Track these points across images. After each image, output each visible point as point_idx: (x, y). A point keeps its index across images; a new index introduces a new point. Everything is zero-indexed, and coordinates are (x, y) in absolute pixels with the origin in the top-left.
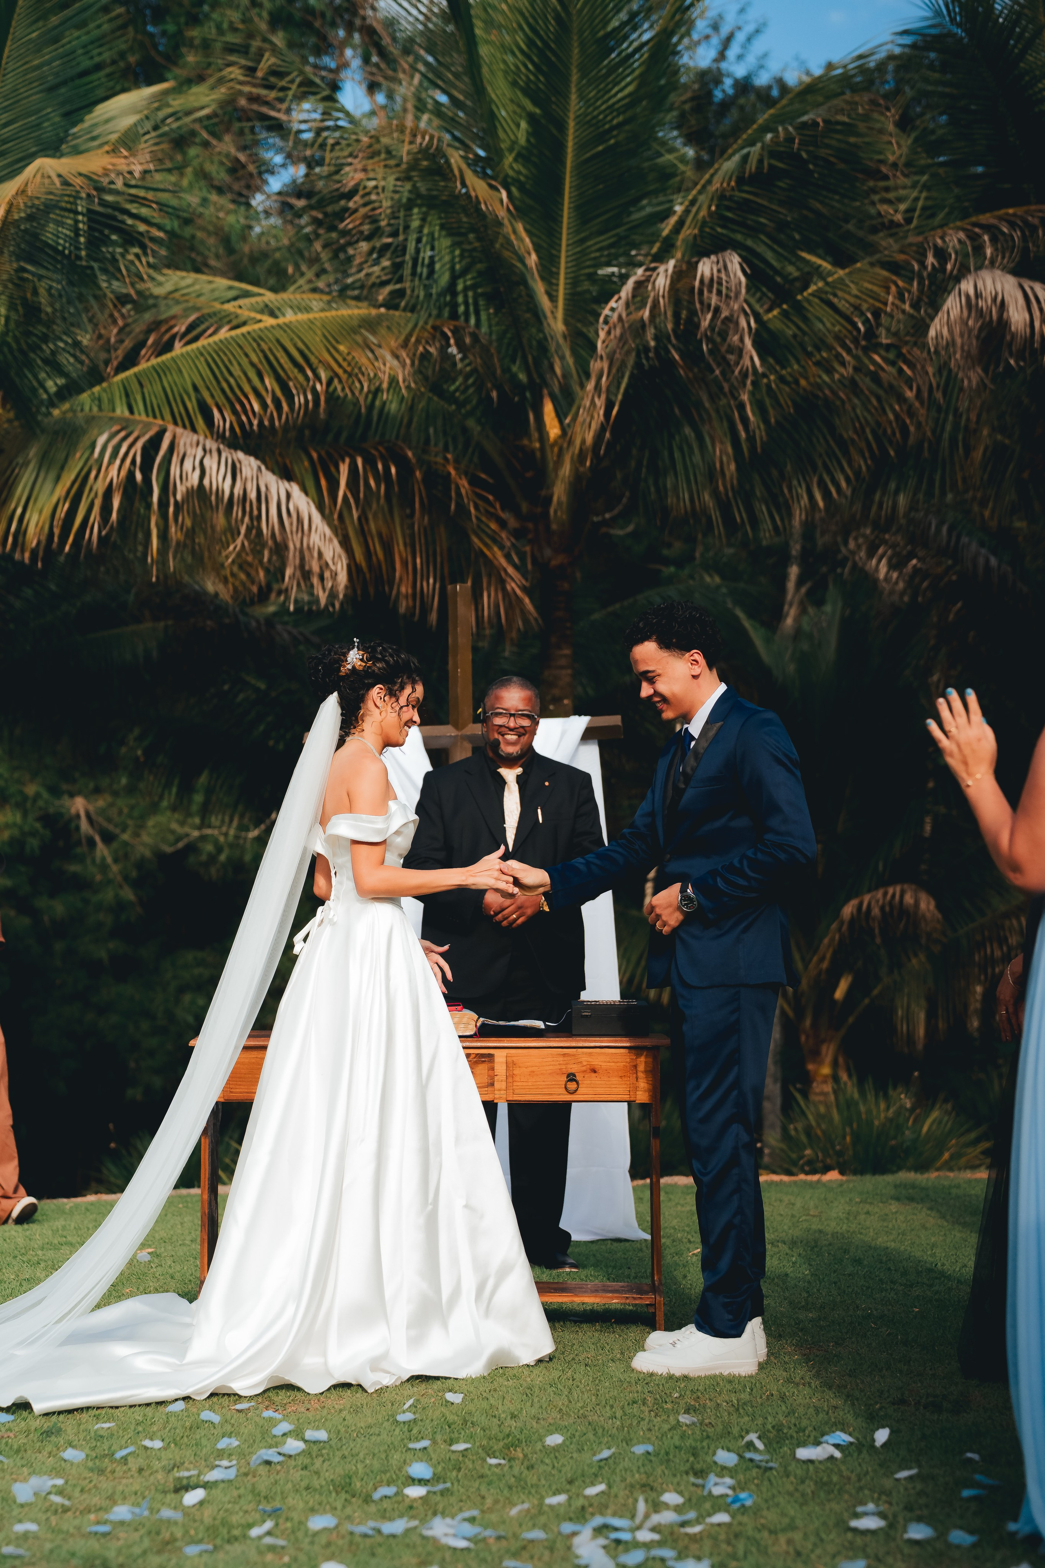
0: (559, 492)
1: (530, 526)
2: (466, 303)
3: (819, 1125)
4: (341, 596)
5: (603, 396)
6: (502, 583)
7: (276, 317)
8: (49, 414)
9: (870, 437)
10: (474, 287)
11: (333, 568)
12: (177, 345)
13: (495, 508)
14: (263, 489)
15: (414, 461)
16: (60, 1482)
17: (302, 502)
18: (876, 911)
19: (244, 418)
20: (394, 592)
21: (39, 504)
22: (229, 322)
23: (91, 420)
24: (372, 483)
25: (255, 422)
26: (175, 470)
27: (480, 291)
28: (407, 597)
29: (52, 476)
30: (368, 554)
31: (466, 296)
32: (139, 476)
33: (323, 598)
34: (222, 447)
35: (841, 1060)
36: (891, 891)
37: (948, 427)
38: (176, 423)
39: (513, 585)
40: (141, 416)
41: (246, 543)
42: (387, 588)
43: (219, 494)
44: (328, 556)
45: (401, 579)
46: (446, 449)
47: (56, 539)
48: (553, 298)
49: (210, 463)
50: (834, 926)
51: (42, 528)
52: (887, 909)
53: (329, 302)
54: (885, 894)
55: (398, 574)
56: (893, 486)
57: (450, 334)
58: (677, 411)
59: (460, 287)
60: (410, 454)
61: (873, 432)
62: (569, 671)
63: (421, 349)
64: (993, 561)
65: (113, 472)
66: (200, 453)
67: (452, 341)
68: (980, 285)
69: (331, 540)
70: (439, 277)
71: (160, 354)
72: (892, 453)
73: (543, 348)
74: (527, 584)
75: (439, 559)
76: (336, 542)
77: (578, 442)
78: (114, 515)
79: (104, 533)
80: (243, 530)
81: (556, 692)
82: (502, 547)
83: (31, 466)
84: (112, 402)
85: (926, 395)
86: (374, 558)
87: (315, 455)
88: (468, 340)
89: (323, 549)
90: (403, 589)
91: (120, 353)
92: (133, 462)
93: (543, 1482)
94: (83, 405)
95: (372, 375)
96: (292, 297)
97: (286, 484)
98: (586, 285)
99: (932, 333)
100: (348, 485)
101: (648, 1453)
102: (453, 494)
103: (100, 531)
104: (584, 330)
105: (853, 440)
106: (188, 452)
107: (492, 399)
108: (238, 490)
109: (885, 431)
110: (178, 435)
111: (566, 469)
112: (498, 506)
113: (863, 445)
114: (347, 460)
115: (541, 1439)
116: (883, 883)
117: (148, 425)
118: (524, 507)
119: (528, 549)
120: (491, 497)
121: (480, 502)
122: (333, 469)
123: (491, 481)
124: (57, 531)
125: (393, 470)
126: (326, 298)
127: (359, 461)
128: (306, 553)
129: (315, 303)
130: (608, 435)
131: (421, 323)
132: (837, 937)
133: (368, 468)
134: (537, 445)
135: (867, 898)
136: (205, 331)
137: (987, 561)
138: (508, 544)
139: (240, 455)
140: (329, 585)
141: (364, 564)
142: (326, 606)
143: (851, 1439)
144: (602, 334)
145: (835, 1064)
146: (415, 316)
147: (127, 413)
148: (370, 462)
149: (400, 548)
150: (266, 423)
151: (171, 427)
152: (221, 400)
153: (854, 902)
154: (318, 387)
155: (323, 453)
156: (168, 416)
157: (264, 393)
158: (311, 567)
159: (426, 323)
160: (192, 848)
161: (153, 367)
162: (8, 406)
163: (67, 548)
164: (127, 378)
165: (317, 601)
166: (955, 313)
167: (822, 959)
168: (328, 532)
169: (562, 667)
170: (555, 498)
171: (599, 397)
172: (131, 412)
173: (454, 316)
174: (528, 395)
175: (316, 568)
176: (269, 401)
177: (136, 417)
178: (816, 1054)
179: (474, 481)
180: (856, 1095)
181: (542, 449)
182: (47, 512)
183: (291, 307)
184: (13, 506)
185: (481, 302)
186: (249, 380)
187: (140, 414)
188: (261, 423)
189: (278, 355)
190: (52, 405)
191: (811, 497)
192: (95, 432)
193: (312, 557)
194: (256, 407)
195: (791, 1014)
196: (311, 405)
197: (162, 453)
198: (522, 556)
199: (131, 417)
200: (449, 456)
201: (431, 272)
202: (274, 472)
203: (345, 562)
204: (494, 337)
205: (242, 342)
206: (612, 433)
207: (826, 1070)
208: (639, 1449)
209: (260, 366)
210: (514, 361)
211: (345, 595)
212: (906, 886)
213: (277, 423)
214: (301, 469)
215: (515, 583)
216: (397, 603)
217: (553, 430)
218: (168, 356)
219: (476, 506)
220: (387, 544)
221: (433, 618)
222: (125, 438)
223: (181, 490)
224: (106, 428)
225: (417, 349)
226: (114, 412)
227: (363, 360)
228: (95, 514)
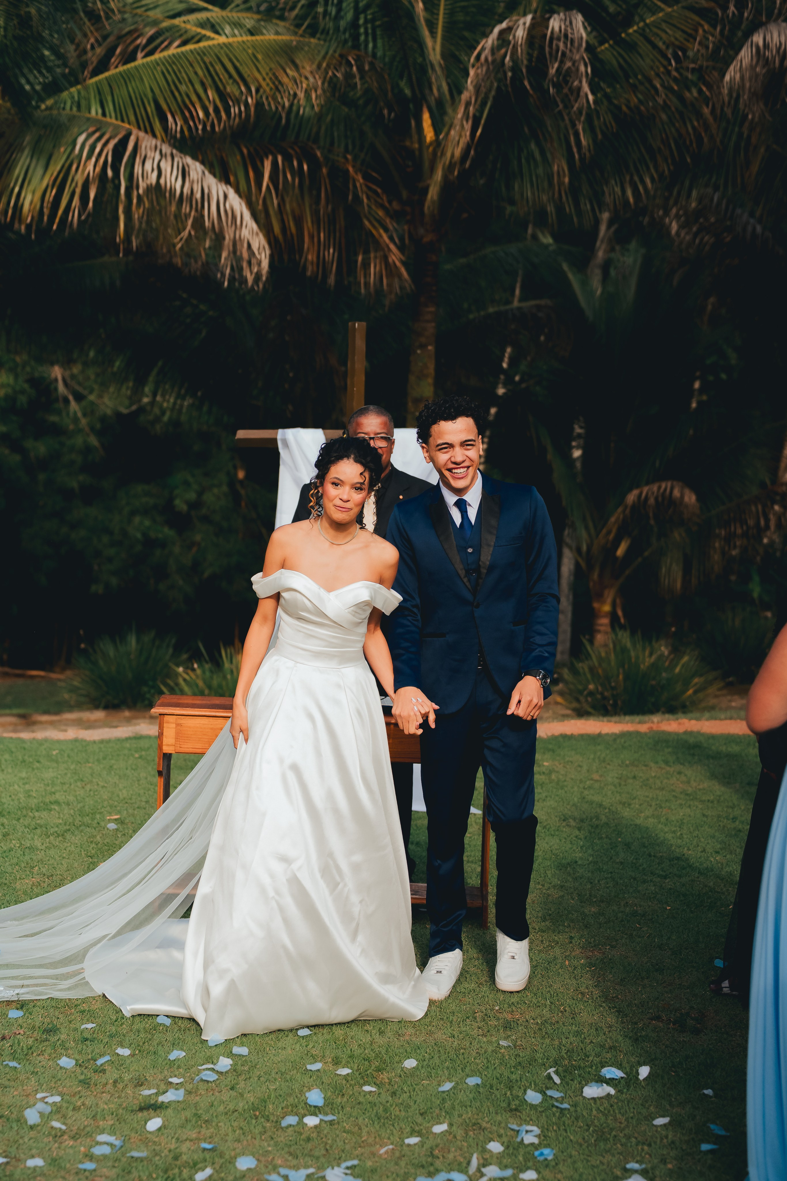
0: (433, 193)
1: (408, 209)
2: (366, 33)
3: (601, 666)
4: (264, 278)
5: (470, 122)
6: (385, 258)
7: (217, 33)
8: (38, 107)
9: (673, 145)
10: (373, 20)
11: (258, 257)
12: (140, 55)
13: (382, 199)
14: (206, 191)
15: (321, 159)
16: (57, 1099)
17: (236, 202)
18: (652, 501)
19: (191, 123)
20: (303, 260)
21: (31, 187)
22: (181, 36)
23: (72, 119)
24: (289, 176)
25: (200, 127)
26: (138, 169)
27: (378, 23)
28: (312, 263)
29: (42, 162)
30: (284, 229)
31: (366, 29)
32: (110, 173)
33: (250, 279)
34: (174, 151)
35: (618, 601)
36: (663, 485)
37: (734, 138)
38: (139, 128)
39: (394, 258)
40: (112, 120)
41: (193, 233)
42: (297, 257)
43: (172, 192)
44: (255, 247)
45: (308, 249)
46: (347, 151)
47: (46, 218)
48: (433, 34)
49: (166, 166)
50: (620, 510)
51: (35, 208)
52: (660, 499)
53: (259, 20)
54: (659, 488)
55: (306, 246)
56: (687, 183)
57: (353, 62)
58: (526, 130)
59: (361, 21)
60: (319, 154)
61: (677, 143)
62: (433, 324)
63: (330, 73)
64: (759, 229)
65: (90, 167)
66: (157, 157)
67: (354, 68)
68: (768, 38)
69: (257, 234)
70: (346, 14)
71: (126, 63)
72: (689, 160)
73: (424, 70)
74: (403, 258)
75: (338, 235)
76: (261, 236)
77: (449, 155)
78: (91, 204)
79: (83, 218)
80: (190, 222)
81: (422, 340)
82: (386, 230)
83: (26, 152)
84: (88, 100)
85: (718, 112)
86: (288, 233)
87: (245, 151)
88: (367, 67)
89: (251, 242)
90: (310, 257)
91: (95, 60)
92: (107, 160)
93: (403, 1113)
94: (65, 103)
95: (292, 92)
96: (229, 15)
97: (224, 187)
98: (460, 17)
99: (727, 78)
100: (271, 178)
101: (478, 1085)
102: (351, 186)
103: (80, 215)
104: (457, 53)
105: (660, 149)
106: (148, 155)
107: (384, 116)
108: (186, 190)
109: (686, 142)
110: (140, 139)
111: (439, 175)
112: (385, 198)
113: (668, 153)
114: (270, 158)
115: (400, 1062)
116: (659, 477)
117: (117, 128)
118: (405, 194)
119: (406, 227)
120: (379, 191)
121: (370, 193)
122: (259, 164)
123: (380, 179)
124: (46, 211)
125: (305, 167)
126: (256, 17)
127: (280, 159)
128: (238, 244)
129: (247, 20)
130: (472, 152)
131: (331, 52)
132: (621, 516)
133: (286, 164)
134: (416, 146)
135: (645, 490)
136: (162, 42)
137: (754, 229)
138: (391, 227)
139: (189, 160)
140: (255, 270)
141: (280, 237)
142: (252, 286)
143: (623, 1075)
144: (472, 72)
145: (614, 605)
146: (327, 44)
147: (100, 111)
148: (287, 158)
149: (308, 224)
150: (208, 128)
151: (135, 131)
152: (174, 107)
153: (636, 492)
154: (250, 100)
155: (252, 150)
156: (132, 118)
157: (207, 103)
158: (241, 253)
159: (335, 51)
160: (142, 410)
161: (120, 73)
162: (6, 98)
163: (55, 227)
164: (100, 81)
165: (246, 281)
166: (746, 62)
167: (609, 532)
168: (255, 226)
169: (428, 321)
170: (429, 196)
171: (467, 121)
172: (104, 114)
173: (356, 46)
174: (411, 106)
175: (245, 255)
176: (211, 110)
177: (108, 119)
178: (600, 596)
179: (366, 177)
180: (629, 645)
181: (421, 149)
182: (38, 194)
183: (229, 24)
184: (12, 185)
185: (378, 32)
186: (196, 92)
187: (111, 117)
188: (205, 128)
189: (218, 71)
190: (39, 101)
191: (624, 191)
192: (76, 130)
193: (242, 246)
194: (201, 114)
195: (583, 564)
196: (243, 115)
197: (128, 153)
198: (402, 239)
199: (104, 119)
200: (349, 157)
201: (339, 10)
202: (215, 176)
203: (268, 252)
204: (387, 60)
205: (191, 58)
206: (475, 151)
207: (607, 608)
208: (472, 1081)
209: (205, 80)
210: (401, 78)
211: (267, 278)
212: (675, 483)
213: (217, 129)
214: (235, 162)
215: (395, 256)
216: (305, 268)
217: (429, 134)
218: (132, 65)
219: (368, 198)
220: (299, 221)
221: (332, 280)
222: (99, 139)
223: (142, 185)
224: (84, 128)
225: (327, 73)
226: (90, 112)
227: (285, 80)
228: (76, 201)
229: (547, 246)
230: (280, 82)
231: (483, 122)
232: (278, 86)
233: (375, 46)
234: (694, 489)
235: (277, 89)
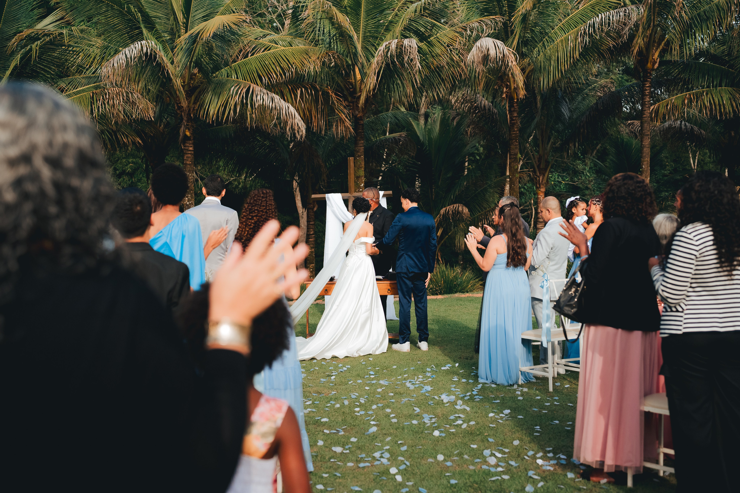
0: (362, 100)
1: (351, 104)
3: (434, 277)
4: (304, 137)
6: (344, 123)
7: (277, 44)
8: (212, 75)
11: (301, 129)
12: (250, 55)
13: (342, 102)
14: (281, 106)
15: (319, 89)
17: (292, 109)
18: (451, 212)
19: (271, 80)
20: (312, 126)
21: (213, 106)
22: (263, 47)
23: (226, 81)
24: (307, 96)
26: (255, 98)
28: (316, 126)
29: (217, 97)
30: (304, 114)
32: (245, 101)
33: (299, 137)
34: (267, 91)
36: (455, 206)
37: (474, 74)
38: (252, 83)
40: (242, 81)
41: (276, 121)
42: (310, 125)
43: (268, 107)
44: (300, 125)
46: (328, 85)
47: (220, 118)
48: (358, 37)
49: (265, 97)
50: (438, 216)
51: (215, 114)
52: (454, 211)
54: (453, 207)
57: (331, 55)
60: (317, 86)
61: (452, 76)
62: (363, 148)
65: (237, 99)
66: (262, 94)
67: (332, 57)
68: (482, 43)
69: (301, 121)
71: (244, 58)
72: (457, 82)
73: (355, 54)
74: (351, 124)
75: (325, 116)
77: (367, 86)
78: (238, 112)
80: (275, 117)
81: (359, 154)
82: (344, 114)
83: (210, 93)
84: (231, 72)
86: (306, 116)
87: (290, 87)
88: (336, 57)
89: (299, 123)
90: (315, 124)
91: (233, 58)
92: (243, 96)
94: (222, 74)
95: (308, 67)
97: (287, 104)
98: (368, 34)
99: (469, 57)
100: (300, 97)
102: (330, 98)
103: (233, 117)
104: (367, 47)
105: (446, 79)
106: (258, 93)
108: (274, 106)
109: (455, 76)
110: (254, 87)
113: (448, 80)
114: (300, 89)
116: (453, 203)
117: (245, 84)
118: (350, 99)
120: (341, 99)
122: (295, 92)
123: (341, 95)
124: (219, 116)
125: (313, 92)
127: (303, 90)
128: (293, 125)
131: (322, 52)
132: (439, 219)
133: (306, 92)
135: (448, 208)
136: (257, 49)
138: (346, 112)
139: (274, 95)
140: (300, 134)
141: (303, 118)
142: (299, 139)
143: (451, 366)
147: (236, 76)
148: (306, 89)
149: (314, 112)
150: (278, 81)
151: (251, 85)
152: (264, 74)
153: (444, 209)
154: (293, 70)
155: (293, 87)
156: (249, 79)
157: (277, 72)
159: (324, 51)
161: (243, 62)
163: (224, 121)
164: (235, 65)
165: (297, 138)
166: (475, 52)
168: (299, 117)
169: (361, 147)
170: (361, 102)
171: (375, 75)
172: (238, 78)
174: (352, 68)
175: (296, 128)
176: (279, 75)
179: (336, 94)
180: (445, 268)
181: (355, 82)
182: (216, 110)
184: (205, 106)
185: (338, 43)
186: (273, 69)
188: (276, 80)
189: (280, 60)
190: (213, 73)
192: (229, 86)
193: (295, 126)
194: (275, 76)
196: (291, 76)
197: (250, 93)
198: (349, 116)
200: (329, 87)
202: (283, 100)
203: (305, 127)
205: (270, 56)
206: (378, 86)
209: (275, 64)
210: (347, 57)
212: (460, 205)
213: (281, 81)
214: (286, 91)
215: (348, 123)
216: (313, 129)
217: (358, 76)
218: (247, 58)
219: (337, 102)
220: (310, 112)
221: (323, 132)
222: (239, 88)
223: (257, 105)
224: (233, 84)
225: (322, 60)
226: (232, 78)
227: (306, 62)
228: (232, 112)
229: (403, 112)
230: (304, 63)
231: (381, 75)
232: (303, 64)
233: (337, 48)
234: (466, 206)
235: (302, 65)
